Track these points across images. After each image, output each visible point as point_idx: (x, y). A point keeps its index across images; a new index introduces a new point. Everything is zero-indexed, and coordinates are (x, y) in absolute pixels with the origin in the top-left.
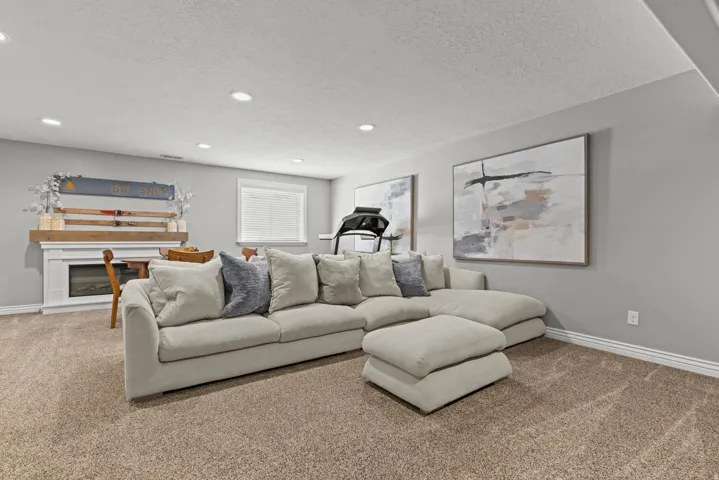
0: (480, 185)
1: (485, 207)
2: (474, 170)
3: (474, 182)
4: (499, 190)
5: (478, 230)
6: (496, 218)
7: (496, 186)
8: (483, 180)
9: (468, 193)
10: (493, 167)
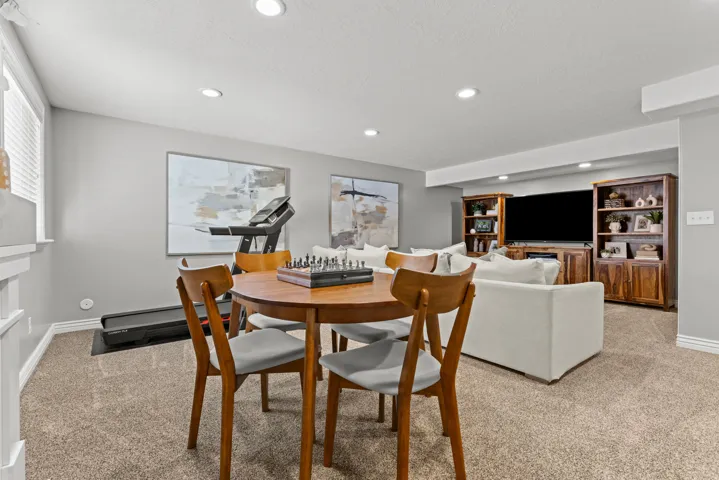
0: (350, 196)
1: (354, 212)
2: (346, 183)
3: (346, 193)
4: (363, 202)
5: (349, 229)
6: (360, 221)
7: (361, 199)
8: (354, 193)
9: (342, 199)
10: (360, 185)
